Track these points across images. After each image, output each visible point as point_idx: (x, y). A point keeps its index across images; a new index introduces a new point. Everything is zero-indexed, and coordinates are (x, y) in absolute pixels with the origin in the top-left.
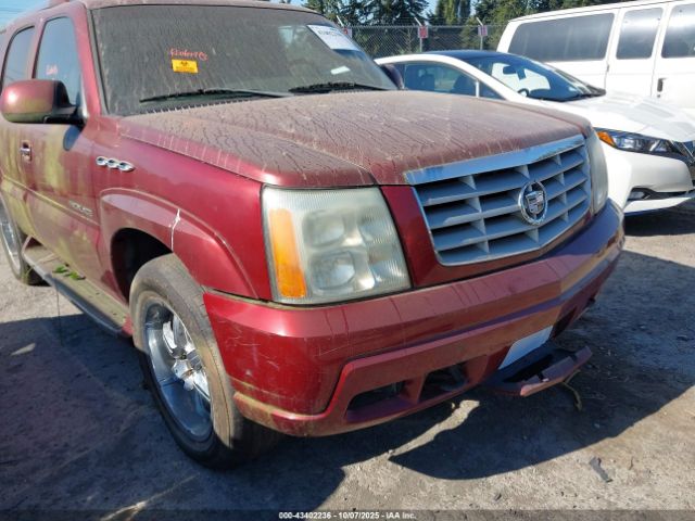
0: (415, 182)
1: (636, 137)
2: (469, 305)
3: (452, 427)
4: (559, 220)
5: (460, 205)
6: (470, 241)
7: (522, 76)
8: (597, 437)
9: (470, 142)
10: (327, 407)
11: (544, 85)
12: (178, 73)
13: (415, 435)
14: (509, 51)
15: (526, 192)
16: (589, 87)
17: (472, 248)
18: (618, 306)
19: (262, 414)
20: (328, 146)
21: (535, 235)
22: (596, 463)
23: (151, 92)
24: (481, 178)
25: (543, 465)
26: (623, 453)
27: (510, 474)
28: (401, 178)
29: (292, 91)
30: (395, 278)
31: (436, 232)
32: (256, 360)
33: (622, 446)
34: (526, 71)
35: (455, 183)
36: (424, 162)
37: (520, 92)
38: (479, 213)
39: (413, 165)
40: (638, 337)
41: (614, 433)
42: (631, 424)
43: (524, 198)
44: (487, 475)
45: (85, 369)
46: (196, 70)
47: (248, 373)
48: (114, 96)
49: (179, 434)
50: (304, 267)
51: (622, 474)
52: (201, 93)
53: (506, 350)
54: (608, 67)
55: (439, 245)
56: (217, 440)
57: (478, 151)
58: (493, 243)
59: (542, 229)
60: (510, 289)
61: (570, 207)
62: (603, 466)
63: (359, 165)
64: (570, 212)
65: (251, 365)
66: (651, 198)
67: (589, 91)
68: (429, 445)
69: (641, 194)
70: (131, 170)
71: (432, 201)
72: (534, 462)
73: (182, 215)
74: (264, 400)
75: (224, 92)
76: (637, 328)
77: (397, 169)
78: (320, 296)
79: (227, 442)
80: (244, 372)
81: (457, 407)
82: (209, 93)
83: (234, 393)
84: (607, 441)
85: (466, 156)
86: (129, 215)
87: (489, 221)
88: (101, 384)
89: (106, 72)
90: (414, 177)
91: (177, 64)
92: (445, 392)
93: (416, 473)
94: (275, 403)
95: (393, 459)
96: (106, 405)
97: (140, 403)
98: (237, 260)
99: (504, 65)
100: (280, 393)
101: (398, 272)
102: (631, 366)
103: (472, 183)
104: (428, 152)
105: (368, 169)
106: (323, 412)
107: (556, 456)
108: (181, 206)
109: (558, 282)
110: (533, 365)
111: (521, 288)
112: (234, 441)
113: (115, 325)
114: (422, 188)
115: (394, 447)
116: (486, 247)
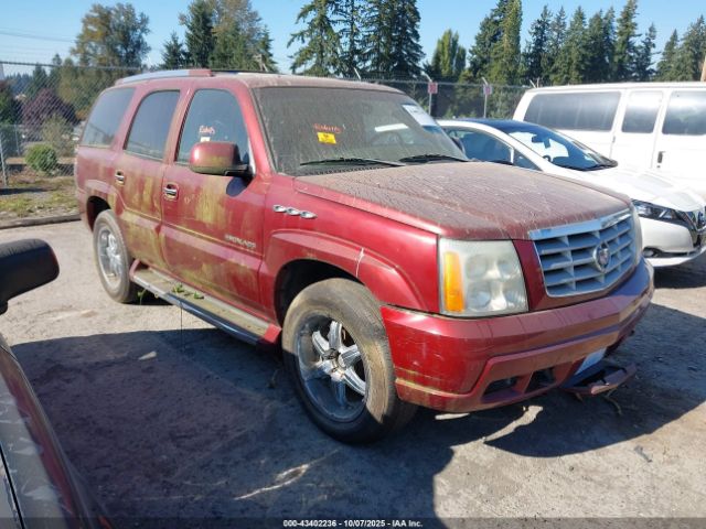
0: (535, 238)
1: (649, 205)
2: (565, 325)
3: (525, 423)
4: (615, 270)
5: (557, 256)
6: (564, 281)
7: (547, 145)
8: (637, 434)
9: (563, 212)
10: (472, 389)
11: (564, 153)
12: (323, 144)
13: (500, 428)
14: (525, 119)
15: (599, 250)
16: (603, 158)
17: (563, 287)
18: (638, 343)
19: (420, 394)
20: (470, 210)
21: (602, 280)
22: (639, 450)
23: (307, 158)
24: (572, 237)
25: (600, 450)
26: (658, 444)
27: (577, 455)
28: (526, 235)
29: (402, 160)
30: (520, 303)
31: (546, 273)
32: (424, 354)
33: (656, 439)
34: (551, 140)
35: (554, 241)
36: (539, 225)
37: (544, 157)
38: (570, 262)
39: (533, 227)
40: (658, 367)
41: (649, 431)
42: (661, 426)
43: (598, 254)
44: (560, 455)
45: (210, 373)
46: (335, 142)
47: (415, 363)
48: (280, 160)
49: (321, 419)
50: (465, 292)
51: (658, 457)
52: (342, 160)
53: (583, 360)
54: (614, 139)
55: (548, 282)
56: (370, 417)
57: (570, 219)
58: (579, 283)
59: (607, 275)
60: (589, 316)
61: (623, 260)
62: (644, 452)
63: (497, 225)
64: (623, 264)
65: (419, 358)
66: (659, 257)
67: (603, 162)
68: (511, 434)
69: (651, 253)
70: (313, 218)
71: (544, 252)
72: (593, 448)
73: (365, 252)
74: (424, 382)
75: (357, 160)
76: (656, 359)
77: (522, 229)
78: (474, 312)
79: (379, 419)
80: (411, 363)
81: (527, 410)
82: (348, 160)
83: (395, 378)
84: (644, 437)
85: (564, 223)
86: (310, 250)
87: (577, 267)
88: (231, 384)
89: (272, 140)
90: (535, 235)
91: (321, 136)
92: (543, 387)
93: (507, 453)
94: (435, 386)
95: (486, 443)
96: (243, 400)
97: (272, 399)
98: (414, 285)
99: (532, 135)
100: (441, 377)
101: (522, 300)
102: (655, 387)
103: (566, 241)
104: (539, 218)
105: (504, 228)
106: (469, 392)
107: (610, 444)
108: (363, 245)
109: (618, 314)
110: (599, 373)
111: (597, 316)
112: (385, 417)
113: (255, 336)
114: (539, 242)
115: (487, 435)
116: (574, 286)
